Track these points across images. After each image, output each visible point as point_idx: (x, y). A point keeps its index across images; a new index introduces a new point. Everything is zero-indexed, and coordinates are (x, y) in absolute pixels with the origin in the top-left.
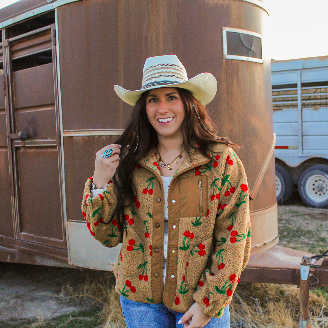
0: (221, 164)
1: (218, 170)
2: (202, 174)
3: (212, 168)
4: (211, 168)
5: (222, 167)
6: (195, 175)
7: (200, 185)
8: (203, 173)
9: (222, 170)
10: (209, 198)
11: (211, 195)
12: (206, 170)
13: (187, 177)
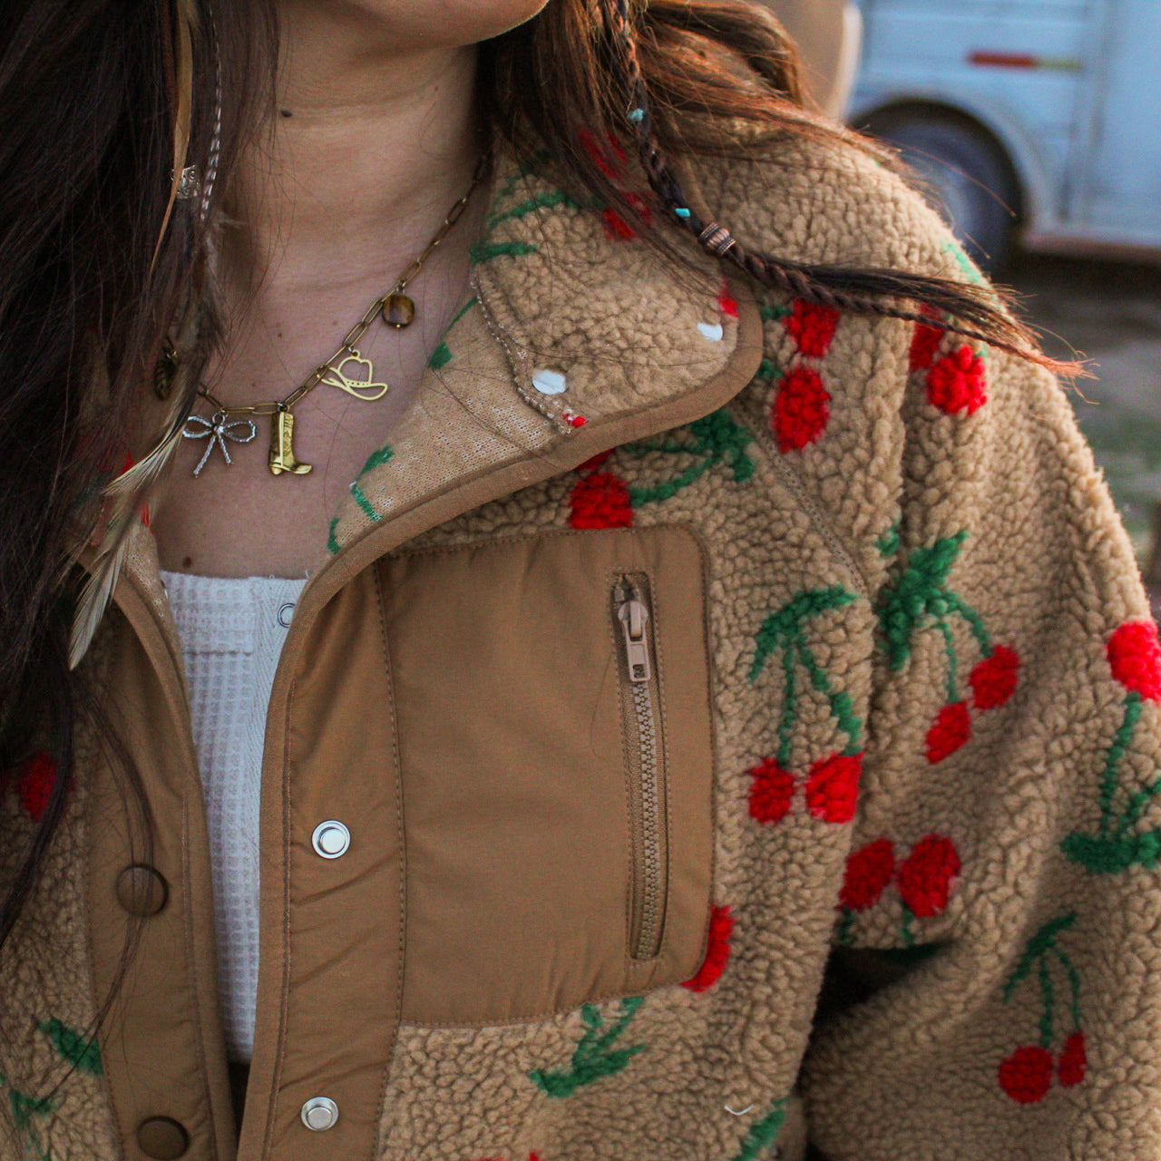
0: (860, 422)
1: (832, 489)
2: (645, 516)
3: (753, 451)
4: (740, 446)
5: (873, 453)
6: (577, 521)
7: (637, 654)
8: (658, 496)
9: (882, 491)
10: (736, 788)
11: (754, 762)
12: (686, 459)
13: (475, 553)
